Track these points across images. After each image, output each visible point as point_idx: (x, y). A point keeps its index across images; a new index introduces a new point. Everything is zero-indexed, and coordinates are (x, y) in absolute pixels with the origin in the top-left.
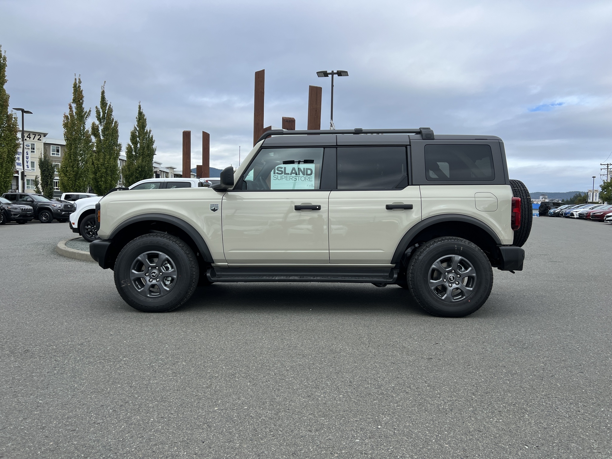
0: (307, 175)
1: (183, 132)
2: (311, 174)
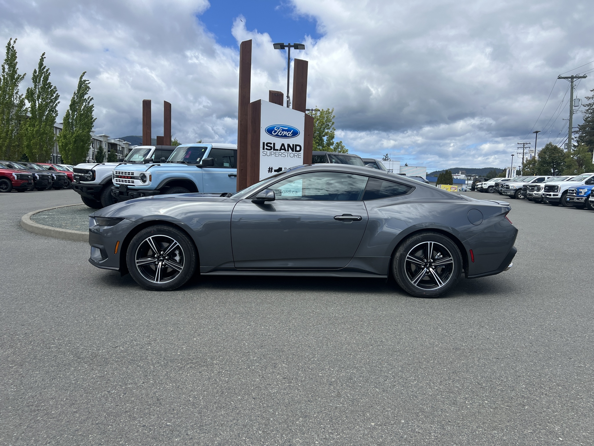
1: (143, 101)
2: (300, 150)
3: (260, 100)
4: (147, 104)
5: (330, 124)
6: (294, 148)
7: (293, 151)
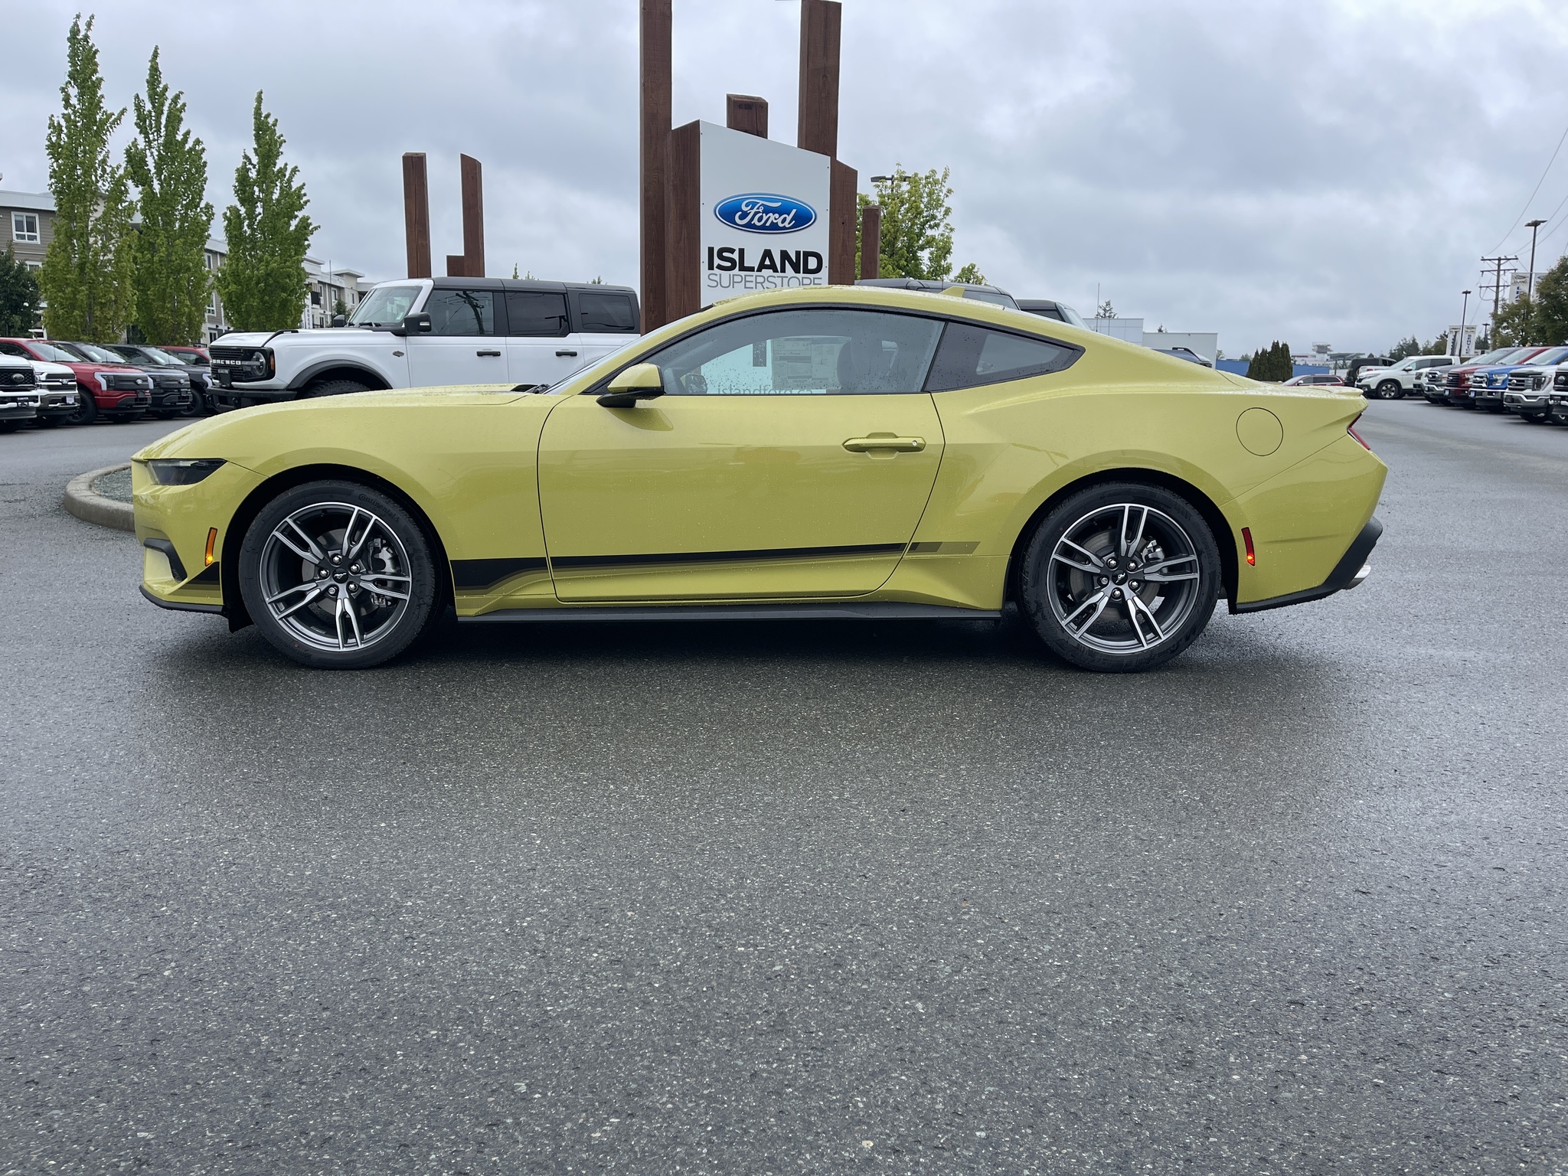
0: (807, 271)
1: (404, 157)
2: (818, 270)
3: (698, 122)
4: (414, 167)
5: (938, 214)
6: (799, 263)
7: (797, 271)
